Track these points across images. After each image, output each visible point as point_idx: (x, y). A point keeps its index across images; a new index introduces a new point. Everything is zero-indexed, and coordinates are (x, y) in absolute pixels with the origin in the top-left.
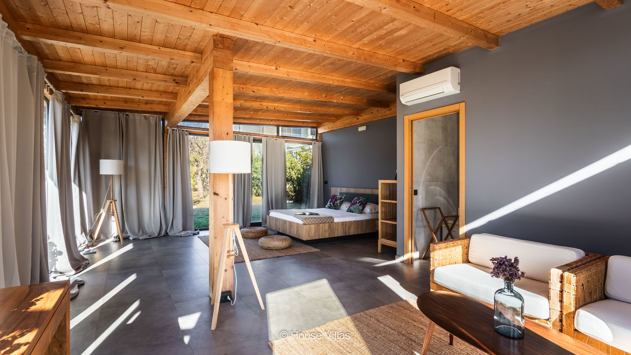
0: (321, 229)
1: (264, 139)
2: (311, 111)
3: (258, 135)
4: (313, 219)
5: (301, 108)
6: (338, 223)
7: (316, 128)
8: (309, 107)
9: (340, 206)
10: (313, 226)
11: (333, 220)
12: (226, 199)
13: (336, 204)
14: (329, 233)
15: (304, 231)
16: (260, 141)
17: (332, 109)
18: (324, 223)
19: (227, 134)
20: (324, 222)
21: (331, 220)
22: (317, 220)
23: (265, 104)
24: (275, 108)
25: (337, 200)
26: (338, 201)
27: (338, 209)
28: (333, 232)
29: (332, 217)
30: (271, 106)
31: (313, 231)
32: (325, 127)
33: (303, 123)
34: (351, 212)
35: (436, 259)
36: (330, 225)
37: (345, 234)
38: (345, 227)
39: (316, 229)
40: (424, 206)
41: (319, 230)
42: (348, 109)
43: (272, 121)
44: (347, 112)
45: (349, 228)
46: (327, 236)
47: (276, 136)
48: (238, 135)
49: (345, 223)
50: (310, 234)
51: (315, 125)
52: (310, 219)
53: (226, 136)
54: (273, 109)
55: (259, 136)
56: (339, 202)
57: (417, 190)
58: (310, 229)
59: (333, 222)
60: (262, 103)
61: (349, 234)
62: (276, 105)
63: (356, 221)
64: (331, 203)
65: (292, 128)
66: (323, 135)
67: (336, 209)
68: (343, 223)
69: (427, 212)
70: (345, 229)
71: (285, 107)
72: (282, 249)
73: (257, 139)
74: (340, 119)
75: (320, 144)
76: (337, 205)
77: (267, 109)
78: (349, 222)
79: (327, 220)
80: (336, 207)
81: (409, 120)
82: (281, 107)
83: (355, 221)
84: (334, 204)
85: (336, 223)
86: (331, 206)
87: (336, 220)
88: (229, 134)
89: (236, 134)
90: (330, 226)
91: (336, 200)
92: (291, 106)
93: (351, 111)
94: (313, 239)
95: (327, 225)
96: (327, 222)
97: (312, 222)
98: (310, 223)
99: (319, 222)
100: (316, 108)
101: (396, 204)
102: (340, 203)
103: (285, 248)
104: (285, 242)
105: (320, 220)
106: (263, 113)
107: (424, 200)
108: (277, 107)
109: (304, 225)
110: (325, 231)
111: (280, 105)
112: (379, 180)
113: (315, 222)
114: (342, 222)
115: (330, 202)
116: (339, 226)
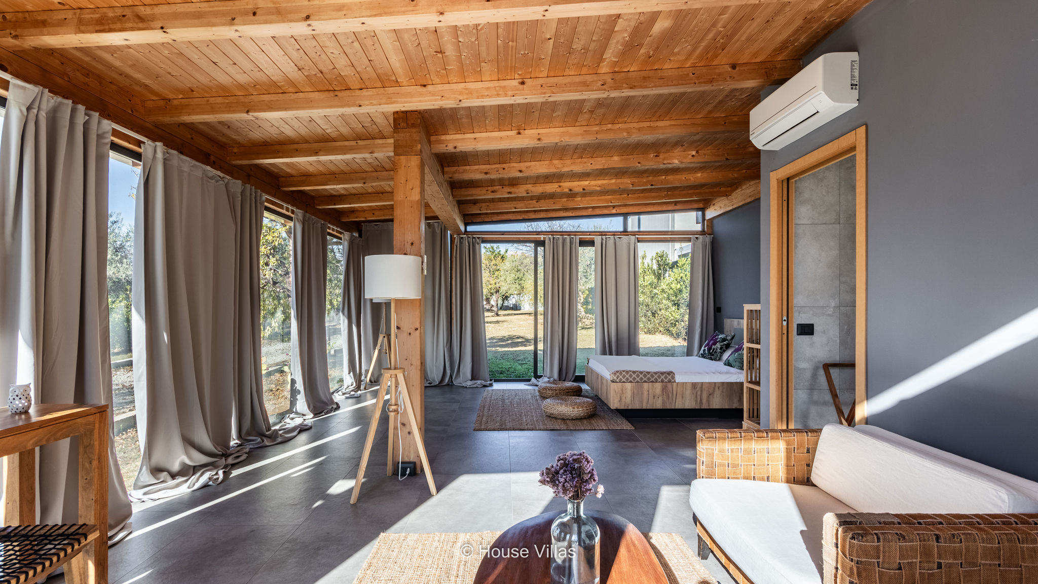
0: (645, 393)
1: (598, 240)
2: (653, 183)
3: (588, 233)
4: (631, 374)
5: (633, 182)
6: (684, 384)
7: (703, 210)
8: (650, 178)
9: (721, 353)
10: (628, 386)
11: (673, 377)
13: (714, 349)
14: (663, 400)
15: (612, 393)
16: (591, 243)
17: (699, 175)
20: (652, 379)
21: (667, 377)
22: (631, 376)
23: (566, 185)
24: (584, 189)
25: (717, 342)
26: (718, 345)
27: (715, 360)
28: (672, 399)
29: (672, 372)
30: (577, 187)
31: (629, 394)
32: (715, 207)
33: (675, 205)
34: (729, 365)
36: (666, 386)
37: (700, 406)
38: (699, 393)
39: (636, 392)
41: (642, 394)
42: (737, 169)
44: (736, 175)
45: (710, 395)
46: (658, 405)
47: (621, 232)
48: (555, 236)
49: (699, 386)
50: (623, 398)
51: (701, 206)
52: (624, 373)
54: (581, 190)
55: (590, 235)
56: (719, 347)
57: (813, 325)
58: (622, 390)
59: (673, 381)
60: (561, 184)
61: (709, 405)
62: (587, 183)
63: (728, 383)
64: (706, 348)
65: (670, 214)
66: (715, 221)
67: (711, 359)
68: (694, 385)
70: (699, 397)
71: (603, 185)
72: (573, 419)
73: (587, 239)
74: (736, 188)
76: (716, 352)
77: (585, 191)
78: (710, 383)
79: (659, 377)
80: (713, 355)
81: (777, 180)
82: (595, 186)
83: (723, 383)
84: (709, 349)
85: (678, 383)
86: (705, 354)
87: (679, 379)
89: (552, 235)
90: (664, 389)
91: (715, 344)
92: (613, 181)
93: (745, 171)
94: (630, 408)
95: (658, 386)
96: (660, 380)
97: (628, 379)
98: (624, 380)
99: (641, 379)
100: (664, 177)
102: (721, 349)
103: (579, 418)
104: (578, 408)
105: (645, 376)
106: (583, 199)
108: (589, 185)
109: (613, 382)
110: (654, 397)
111: (593, 183)
112: (744, 305)
113: (634, 379)
114: (693, 383)
115: (705, 347)
116: (684, 389)
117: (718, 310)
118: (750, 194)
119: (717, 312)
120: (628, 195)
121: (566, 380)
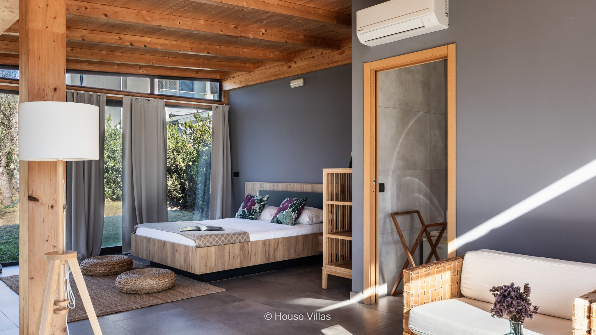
0: (227, 255)
1: (126, 100)
2: (210, 51)
3: (115, 92)
4: (214, 238)
5: (192, 47)
6: (256, 242)
7: (220, 82)
8: (207, 46)
9: (260, 213)
10: (213, 249)
11: (248, 237)
12: (52, 207)
13: (254, 210)
14: (241, 259)
15: (198, 259)
16: (118, 103)
17: (246, 50)
18: (232, 243)
19: (55, 89)
20: (232, 241)
21: (244, 238)
22: (220, 239)
23: (128, 38)
24: (145, 46)
25: (256, 203)
26: (257, 206)
27: (256, 219)
28: (248, 257)
29: (246, 233)
30: (138, 42)
31: (213, 258)
32: (235, 80)
33: (197, 73)
34: (277, 223)
35: (412, 295)
36: (243, 246)
37: (268, 261)
38: (268, 249)
39: (219, 255)
40: (395, 210)
41: (224, 255)
42: (273, 51)
43: (140, 68)
44: (272, 56)
45: (275, 249)
46: (237, 265)
47: (149, 94)
48: (78, 92)
49: (267, 243)
50: (208, 264)
51: (218, 77)
52: (208, 237)
53: (53, 93)
54: (143, 46)
55: (117, 94)
56: (258, 207)
57: (384, 184)
58: (208, 255)
59: (248, 240)
60: (122, 36)
61: (275, 260)
62: (149, 39)
63: (287, 237)
64: (245, 209)
65: (178, 81)
66: (232, 93)
67: (253, 219)
68: (264, 242)
69: (399, 219)
70: (267, 252)
71: (166, 45)
72: (159, 292)
73: (114, 99)
74: (260, 66)
75: (226, 108)
76: (255, 212)
77: (132, 47)
78: (275, 239)
79: (237, 238)
80: (254, 215)
81: (371, 70)
82: (157, 44)
83: (284, 238)
84: (249, 210)
85: (252, 242)
86: (245, 214)
87: (253, 238)
88: (58, 90)
89: (75, 90)
90: (242, 249)
91: (253, 204)
92: (174, 42)
93: (278, 53)
94: (214, 271)
95: (237, 246)
96: (238, 241)
97: (211, 243)
98: (208, 244)
99: (223, 241)
100: (218, 47)
101: (350, 207)
102: (260, 209)
103: (164, 289)
104: (163, 278)
105: (226, 238)
106: (124, 54)
107: (395, 200)
108: (149, 43)
109: (198, 247)
110: (234, 257)
111: (154, 41)
112: (323, 169)
113: (217, 242)
114: (263, 240)
115: (243, 208)
116: (257, 247)
117: (236, 174)
118: (274, 74)
119: (234, 176)
120: (169, 57)
121: (93, 255)
